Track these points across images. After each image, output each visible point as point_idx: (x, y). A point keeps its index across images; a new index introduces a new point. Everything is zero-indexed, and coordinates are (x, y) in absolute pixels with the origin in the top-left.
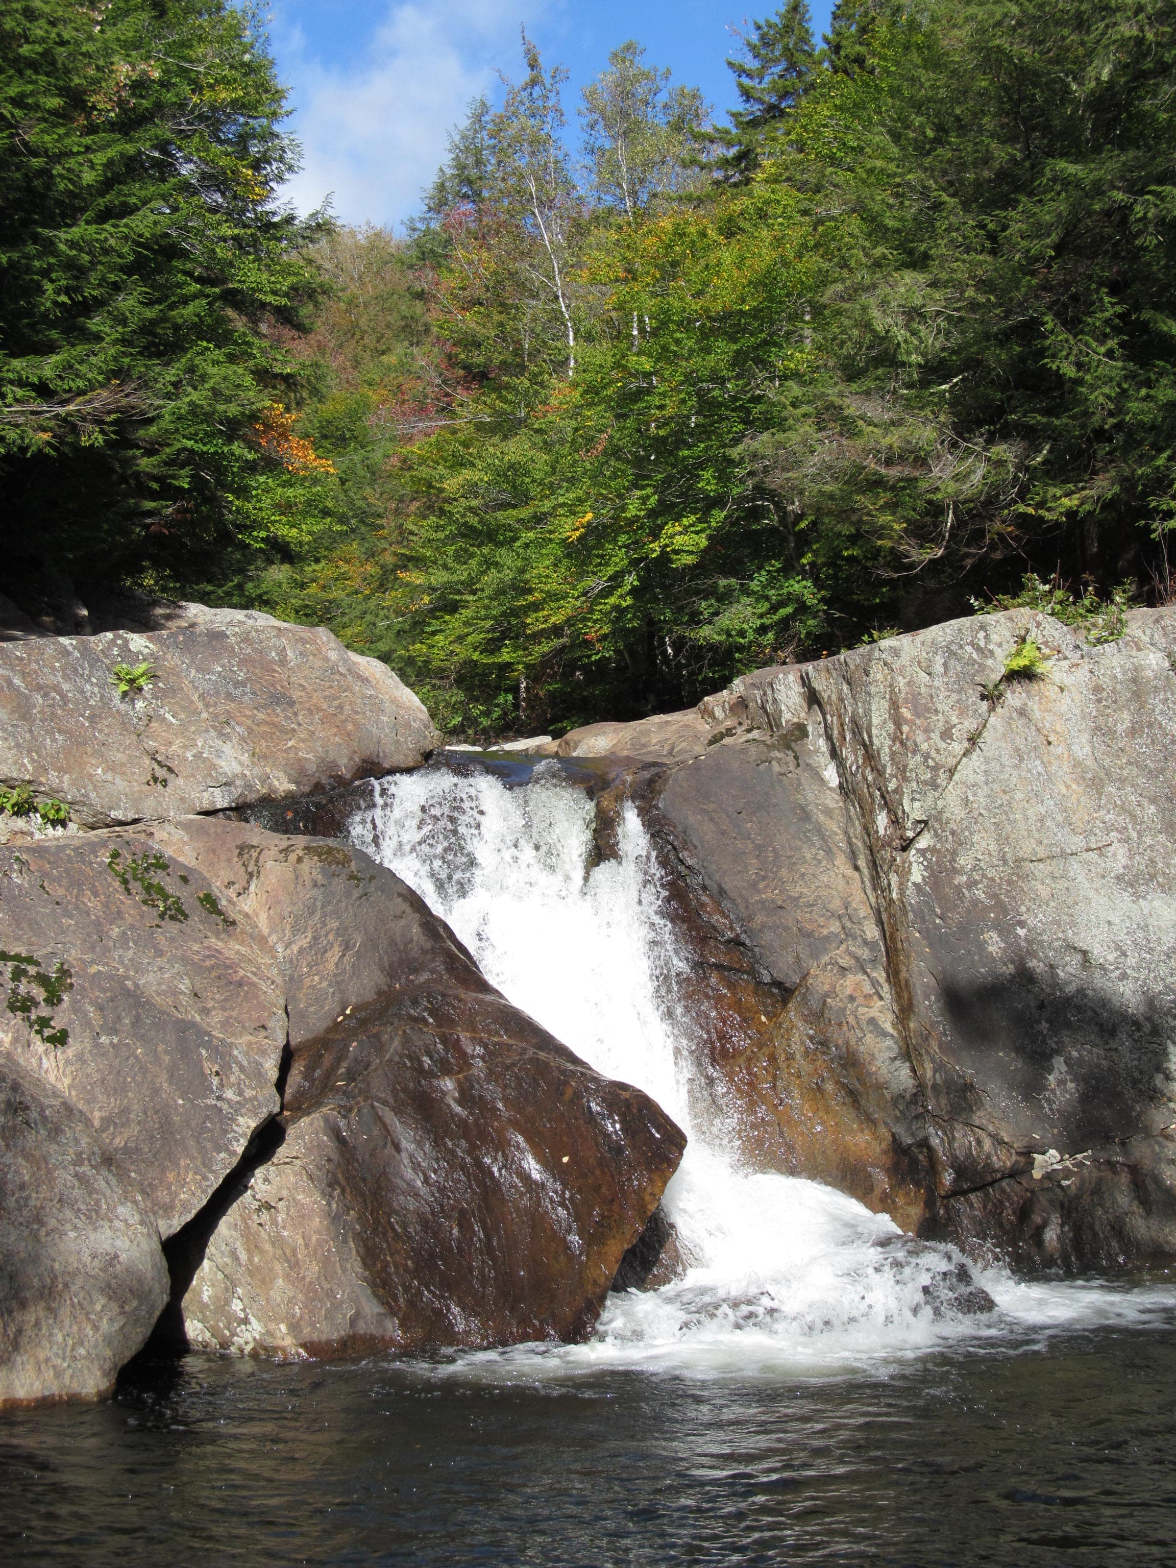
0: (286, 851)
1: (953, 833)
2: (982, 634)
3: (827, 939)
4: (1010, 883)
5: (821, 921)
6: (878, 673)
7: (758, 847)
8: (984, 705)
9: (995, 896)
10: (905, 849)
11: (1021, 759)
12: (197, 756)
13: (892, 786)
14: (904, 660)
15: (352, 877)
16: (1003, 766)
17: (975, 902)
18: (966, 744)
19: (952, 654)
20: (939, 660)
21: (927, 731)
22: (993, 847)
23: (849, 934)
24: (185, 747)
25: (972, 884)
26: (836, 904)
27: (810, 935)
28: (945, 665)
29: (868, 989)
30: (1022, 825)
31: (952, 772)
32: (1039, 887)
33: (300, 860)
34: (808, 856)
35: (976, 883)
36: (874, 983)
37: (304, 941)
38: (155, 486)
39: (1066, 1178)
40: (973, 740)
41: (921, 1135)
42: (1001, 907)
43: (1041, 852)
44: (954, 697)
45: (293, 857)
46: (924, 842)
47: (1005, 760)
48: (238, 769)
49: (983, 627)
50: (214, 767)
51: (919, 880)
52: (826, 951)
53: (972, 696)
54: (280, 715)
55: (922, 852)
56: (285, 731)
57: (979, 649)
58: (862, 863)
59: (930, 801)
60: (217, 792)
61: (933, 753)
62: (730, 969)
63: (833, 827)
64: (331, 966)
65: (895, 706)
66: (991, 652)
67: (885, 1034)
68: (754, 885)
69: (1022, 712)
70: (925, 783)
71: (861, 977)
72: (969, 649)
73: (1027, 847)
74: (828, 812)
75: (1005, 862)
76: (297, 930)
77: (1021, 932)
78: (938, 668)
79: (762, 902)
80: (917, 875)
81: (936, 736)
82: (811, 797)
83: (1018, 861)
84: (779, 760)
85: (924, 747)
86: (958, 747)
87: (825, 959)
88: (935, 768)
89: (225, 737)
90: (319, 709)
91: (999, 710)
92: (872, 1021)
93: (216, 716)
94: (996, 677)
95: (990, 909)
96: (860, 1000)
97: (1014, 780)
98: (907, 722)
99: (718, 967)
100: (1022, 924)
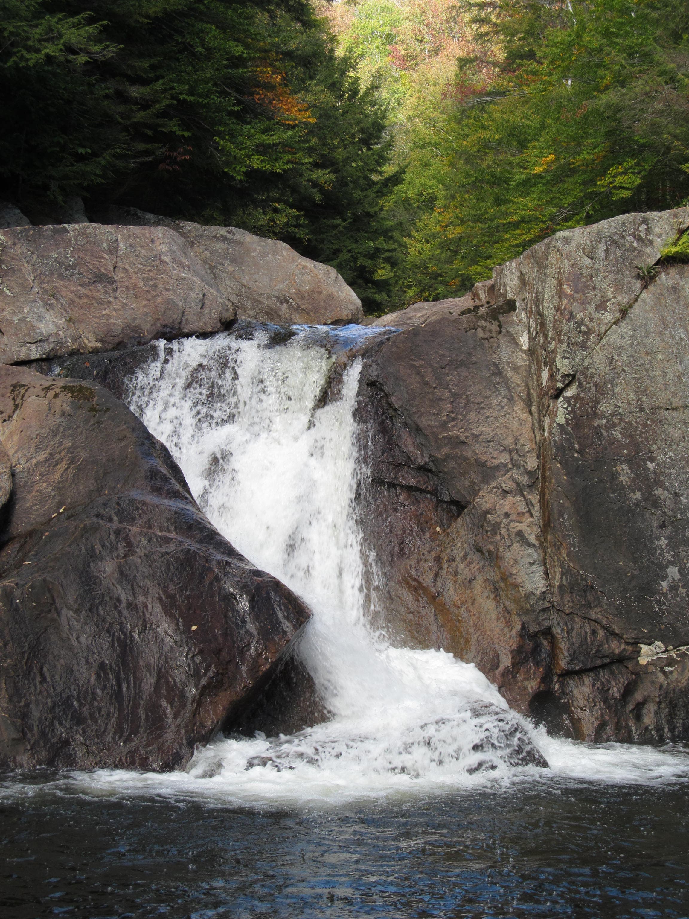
0: (47, 389)
1: (596, 385)
2: (643, 227)
3: (497, 467)
4: (645, 426)
5: (495, 454)
6: (553, 259)
7: (454, 395)
8: (638, 284)
9: (631, 436)
10: (557, 397)
11: (665, 327)
12: (23, 320)
13: (551, 347)
14: (573, 246)
15: (92, 409)
16: (648, 332)
17: (613, 442)
18: (617, 315)
19: (614, 242)
20: (601, 248)
21: (584, 303)
22: (632, 396)
23: (516, 465)
24: (14, 313)
25: (610, 426)
26: (509, 442)
27: (483, 464)
28: (607, 251)
29: (522, 508)
30: (661, 381)
31: (601, 336)
32: (672, 430)
33: (56, 396)
34: (494, 402)
35: (614, 425)
36: (529, 504)
37: (41, 457)
38: (149, 133)
39: (669, 665)
40: (624, 313)
41: (546, 624)
42: (636, 446)
43: (676, 403)
44: (612, 277)
45: (51, 394)
46: (569, 393)
47: (651, 327)
48: (52, 329)
49: (645, 221)
50: (33, 328)
51: (563, 421)
52: (495, 478)
53: (628, 277)
54: (99, 291)
55: (568, 400)
56: (100, 302)
57: (639, 239)
58: (534, 409)
59: (578, 359)
60: (33, 347)
61: (587, 321)
62: (417, 489)
63: (516, 379)
64: (56, 476)
65: (560, 284)
66: (651, 242)
67: (529, 544)
68: (444, 425)
69: (674, 289)
70: (576, 344)
71: (518, 498)
72: (630, 238)
73: (663, 398)
74: (516, 369)
75: (642, 410)
76: (38, 449)
77: (651, 466)
78: (600, 252)
79: (449, 438)
80: (561, 419)
81: (591, 308)
82: (505, 356)
83: (654, 409)
84: (484, 328)
85: (579, 316)
86: (609, 317)
87: (494, 484)
88: (587, 334)
89: (48, 306)
90: (135, 286)
91: (651, 288)
92: (520, 534)
93: (46, 292)
94: (651, 261)
95: (624, 447)
96: (514, 517)
97: (657, 343)
98: (566, 295)
99: (409, 489)
100: (652, 460)
